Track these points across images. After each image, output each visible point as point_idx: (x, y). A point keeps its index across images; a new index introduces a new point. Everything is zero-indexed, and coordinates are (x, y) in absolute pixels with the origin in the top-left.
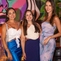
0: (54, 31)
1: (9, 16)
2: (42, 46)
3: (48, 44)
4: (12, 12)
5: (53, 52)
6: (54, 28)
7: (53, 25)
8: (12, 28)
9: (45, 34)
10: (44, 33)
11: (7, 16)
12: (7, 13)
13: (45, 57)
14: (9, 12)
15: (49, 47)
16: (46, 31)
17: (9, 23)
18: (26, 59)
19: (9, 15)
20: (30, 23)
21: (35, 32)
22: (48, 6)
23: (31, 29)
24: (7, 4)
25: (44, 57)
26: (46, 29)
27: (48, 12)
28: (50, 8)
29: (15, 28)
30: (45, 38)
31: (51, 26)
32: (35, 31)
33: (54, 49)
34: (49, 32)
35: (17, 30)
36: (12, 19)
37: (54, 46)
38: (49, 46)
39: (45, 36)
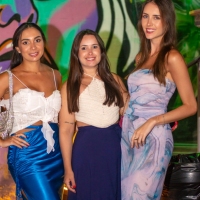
0: (168, 99)
1: (21, 50)
2: (127, 148)
3: (148, 141)
4: (31, 38)
5: (163, 169)
6: (167, 91)
7: (162, 81)
8: (28, 90)
9: (139, 110)
10: (134, 106)
11: (17, 48)
12: (16, 40)
13: (136, 186)
14: (23, 37)
15: (151, 152)
16: (142, 101)
17: (22, 74)
18: (74, 191)
19: (23, 46)
20: (90, 72)
21: (105, 104)
22: (151, 17)
23: (93, 94)
24: (33, 11)
25: (132, 186)
26: (141, 92)
27: (149, 37)
28: (158, 24)
29: (38, 90)
30: (137, 124)
31: (158, 83)
32: (104, 99)
33: (167, 159)
34: (152, 103)
35: (46, 96)
36: (31, 61)
37: (167, 147)
38: (150, 148)
39: (137, 117)
